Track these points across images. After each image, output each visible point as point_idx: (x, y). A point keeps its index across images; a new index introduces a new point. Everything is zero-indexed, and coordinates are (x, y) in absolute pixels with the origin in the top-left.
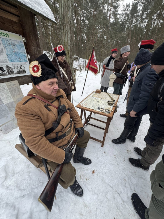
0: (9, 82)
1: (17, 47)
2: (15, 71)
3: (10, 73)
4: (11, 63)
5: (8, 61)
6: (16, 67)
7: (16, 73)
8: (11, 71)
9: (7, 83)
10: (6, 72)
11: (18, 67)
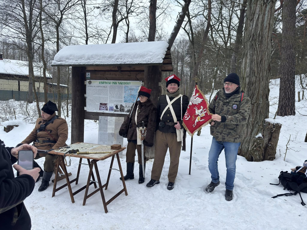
0: (118, 117)
1: (134, 91)
2: (126, 109)
3: (121, 110)
4: (125, 103)
5: (123, 101)
6: (128, 106)
7: (126, 112)
8: (122, 109)
9: (116, 117)
10: (118, 109)
11: (129, 106)
